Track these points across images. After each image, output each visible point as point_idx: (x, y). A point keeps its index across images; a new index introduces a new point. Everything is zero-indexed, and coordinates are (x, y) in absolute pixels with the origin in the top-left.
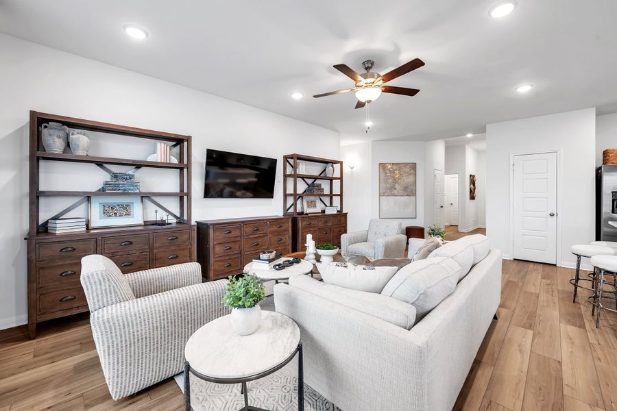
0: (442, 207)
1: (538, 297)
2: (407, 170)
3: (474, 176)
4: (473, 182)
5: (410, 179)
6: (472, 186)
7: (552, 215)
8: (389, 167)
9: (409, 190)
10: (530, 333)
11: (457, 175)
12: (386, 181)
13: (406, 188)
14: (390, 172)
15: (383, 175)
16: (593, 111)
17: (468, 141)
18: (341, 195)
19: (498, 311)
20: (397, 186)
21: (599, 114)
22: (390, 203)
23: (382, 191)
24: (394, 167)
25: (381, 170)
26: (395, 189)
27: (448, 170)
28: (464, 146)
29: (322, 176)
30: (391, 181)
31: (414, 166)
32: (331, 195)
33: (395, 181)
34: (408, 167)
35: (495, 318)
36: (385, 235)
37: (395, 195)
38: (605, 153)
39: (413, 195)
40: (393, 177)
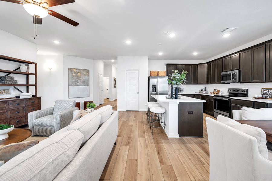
0: (102, 91)
1: (132, 127)
2: (84, 73)
3: (115, 78)
4: (115, 81)
5: (86, 78)
6: (114, 82)
7: (137, 93)
8: (75, 70)
9: (86, 83)
10: (128, 147)
11: (109, 77)
12: (72, 78)
13: (84, 82)
14: (75, 73)
15: (70, 75)
16: (148, 58)
17: (113, 63)
18: (36, 85)
19: (117, 140)
20: (79, 81)
21: (149, 59)
22: (75, 90)
23: (70, 83)
24: (77, 71)
25: (70, 72)
26: (78, 82)
27: (105, 75)
28: (111, 65)
29: (17, 71)
30: (75, 78)
31: (88, 71)
32: (27, 86)
33: (78, 78)
34: (85, 71)
35: (115, 144)
36: (65, 109)
37: (78, 86)
38: (150, 72)
39: (88, 86)
40: (77, 76)
